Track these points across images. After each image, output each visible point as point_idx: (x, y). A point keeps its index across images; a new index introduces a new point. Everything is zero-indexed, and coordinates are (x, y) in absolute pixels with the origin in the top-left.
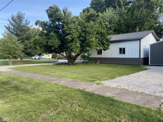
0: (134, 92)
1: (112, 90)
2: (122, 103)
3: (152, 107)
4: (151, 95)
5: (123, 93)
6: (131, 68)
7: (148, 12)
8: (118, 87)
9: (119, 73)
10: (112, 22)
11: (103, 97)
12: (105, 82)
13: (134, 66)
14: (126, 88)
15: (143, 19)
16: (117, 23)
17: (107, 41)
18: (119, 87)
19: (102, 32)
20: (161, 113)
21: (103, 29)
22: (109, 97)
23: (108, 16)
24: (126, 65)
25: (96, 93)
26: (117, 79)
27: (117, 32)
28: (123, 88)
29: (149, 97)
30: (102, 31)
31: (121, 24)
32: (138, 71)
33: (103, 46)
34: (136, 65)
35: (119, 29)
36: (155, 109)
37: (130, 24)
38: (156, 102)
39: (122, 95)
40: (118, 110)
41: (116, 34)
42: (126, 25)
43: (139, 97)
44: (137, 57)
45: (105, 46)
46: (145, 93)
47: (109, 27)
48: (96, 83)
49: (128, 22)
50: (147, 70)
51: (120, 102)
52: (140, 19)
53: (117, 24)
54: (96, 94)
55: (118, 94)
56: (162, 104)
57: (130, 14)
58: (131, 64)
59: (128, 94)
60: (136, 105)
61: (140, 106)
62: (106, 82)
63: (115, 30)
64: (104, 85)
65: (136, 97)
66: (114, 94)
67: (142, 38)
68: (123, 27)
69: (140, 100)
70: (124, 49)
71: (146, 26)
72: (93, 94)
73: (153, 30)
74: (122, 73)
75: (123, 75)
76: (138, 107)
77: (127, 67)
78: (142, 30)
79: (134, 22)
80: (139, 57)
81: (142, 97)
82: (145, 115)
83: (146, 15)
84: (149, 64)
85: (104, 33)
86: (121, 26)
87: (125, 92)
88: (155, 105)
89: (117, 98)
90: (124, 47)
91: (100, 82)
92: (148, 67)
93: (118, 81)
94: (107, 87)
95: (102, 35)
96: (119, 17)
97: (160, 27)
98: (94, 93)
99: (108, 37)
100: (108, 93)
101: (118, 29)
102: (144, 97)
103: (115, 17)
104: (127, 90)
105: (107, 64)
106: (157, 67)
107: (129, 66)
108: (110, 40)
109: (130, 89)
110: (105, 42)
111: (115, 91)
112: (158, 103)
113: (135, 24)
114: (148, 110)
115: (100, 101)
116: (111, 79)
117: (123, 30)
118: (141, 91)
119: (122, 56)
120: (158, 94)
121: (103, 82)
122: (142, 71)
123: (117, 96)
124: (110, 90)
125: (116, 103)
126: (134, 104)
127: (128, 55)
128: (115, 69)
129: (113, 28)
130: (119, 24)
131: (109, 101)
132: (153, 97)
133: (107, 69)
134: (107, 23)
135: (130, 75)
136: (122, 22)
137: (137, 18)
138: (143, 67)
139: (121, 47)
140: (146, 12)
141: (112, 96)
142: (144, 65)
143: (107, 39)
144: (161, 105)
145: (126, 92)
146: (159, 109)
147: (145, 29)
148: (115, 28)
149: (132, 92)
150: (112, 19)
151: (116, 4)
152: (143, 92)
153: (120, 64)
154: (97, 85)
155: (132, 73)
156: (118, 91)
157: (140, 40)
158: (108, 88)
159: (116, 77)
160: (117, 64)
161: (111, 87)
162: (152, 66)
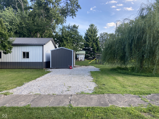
0: (47, 95)
1: (24, 98)
2: (40, 109)
3: (64, 105)
4: (60, 95)
5: (37, 98)
6: (36, 72)
7: (47, 22)
8: (30, 93)
9: (26, 79)
10: (13, 24)
11: (18, 108)
12: (13, 91)
13: (38, 70)
14: (38, 93)
15: (44, 27)
16: (18, 25)
17: (9, 44)
18: (32, 93)
19: (3, 34)
20: (72, 108)
21: (3, 30)
22: (25, 107)
23: (9, 16)
24: (30, 69)
25: (7, 105)
26: (26, 85)
27: (18, 35)
28: (36, 94)
29: (60, 97)
30: (3, 32)
31: (23, 27)
32: (43, 75)
33: (4, 48)
34: (39, 69)
35: (21, 32)
36: (67, 106)
37: (31, 28)
38: (66, 100)
39: (37, 101)
40: (39, 117)
41: (18, 37)
42: (28, 29)
43: (52, 99)
44: (40, 61)
45: (6, 49)
46: (55, 94)
47: (10, 28)
48: (3, 94)
49: (30, 27)
50: (50, 73)
51: (38, 109)
52: (41, 27)
53: (18, 27)
54: (7, 107)
55: (33, 101)
56: (70, 100)
57: (31, 19)
58: (35, 67)
59: (42, 99)
60: (53, 107)
61: (56, 107)
62: (15, 90)
63: (16, 33)
64: (14, 94)
65: (49, 100)
66: (29, 102)
67: (45, 44)
68: (25, 31)
69: (54, 102)
70: (28, 53)
71: (46, 34)
72: (5, 108)
73: (53, 38)
74: (29, 78)
75: (30, 81)
76: (55, 108)
77: (32, 72)
78: (43, 36)
79: (36, 28)
80: (42, 62)
81: (55, 99)
82: (63, 114)
83: (46, 23)
84: (51, 67)
85: (5, 34)
86: (23, 29)
87: (38, 97)
88: (66, 102)
89: (33, 105)
90: (28, 51)
91: (7, 91)
92: (50, 70)
93: (28, 87)
94: (18, 96)
95: (2, 36)
96: (21, 20)
97: (57, 36)
98: (5, 106)
99: (11, 39)
100: (22, 102)
101: (19, 32)
102: (56, 98)
103: (16, 19)
104: (40, 95)
105: (8, 70)
106: (57, 69)
107: (34, 70)
108: (12, 43)
109: (42, 93)
110: (6, 44)
111: (29, 99)
112: (67, 101)
113: (36, 29)
114: (63, 108)
115: (16, 113)
116: (19, 86)
117: (25, 33)
118: (52, 93)
119: (26, 60)
120: (65, 93)
121: (11, 91)
122: (46, 74)
123: (33, 103)
124: (23, 99)
125: (34, 111)
126: (51, 106)
127: (32, 59)
128: (20, 74)
129: (14, 30)
130: (21, 27)
131: (26, 110)
132: (63, 97)
133: (10, 75)
134: (7, 23)
135: (37, 79)
136: (24, 25)
137: (38, 25)
138: (46, 70)
139: (24, 51)
140: (46, 21)
141: (27, 104)
142: (46, 68)
143: (9, 42)
144: (70, 102)
145: (40, 97)
146: (70, 105)
147: (45, 36)
148: (17, 30)
149: (45, 95)
150: (12, 20)
151: (17, 6)
152: (54, 93)
153: (23, 69)
154: (5, 96)
155: (39, 77)
156: (32, 98)
157: (43, 46)
158: (20, 96)
159: (24, 83)
160: (20, 68)
161: (22, 95)
162: (53, 69)
